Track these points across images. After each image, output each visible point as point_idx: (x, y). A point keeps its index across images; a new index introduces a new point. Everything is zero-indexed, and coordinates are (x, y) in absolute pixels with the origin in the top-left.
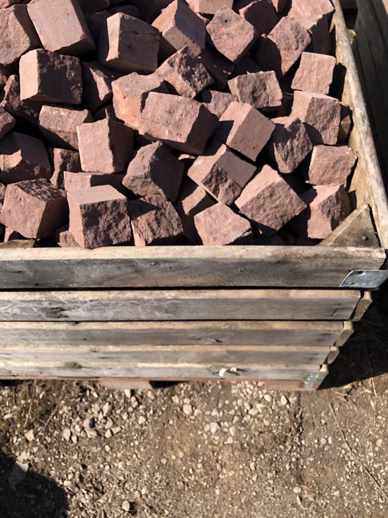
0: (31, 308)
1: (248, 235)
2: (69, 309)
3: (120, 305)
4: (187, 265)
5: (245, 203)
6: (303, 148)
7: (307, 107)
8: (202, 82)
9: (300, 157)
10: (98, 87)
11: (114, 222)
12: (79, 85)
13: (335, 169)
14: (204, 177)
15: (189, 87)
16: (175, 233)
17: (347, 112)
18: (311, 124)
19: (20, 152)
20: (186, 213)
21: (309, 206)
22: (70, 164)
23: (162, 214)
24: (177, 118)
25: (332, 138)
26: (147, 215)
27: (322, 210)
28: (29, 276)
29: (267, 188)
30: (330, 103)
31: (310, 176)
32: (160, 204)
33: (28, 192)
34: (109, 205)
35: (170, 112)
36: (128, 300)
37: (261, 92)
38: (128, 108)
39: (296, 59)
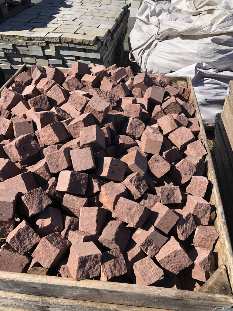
0: (30, 304)
1: (162, 279)
2: (52, 308)
3: (82, 309)
4: (128, 295)
5: (161, 259)
6: (191, 228)
7: (194, 207)
8: (144, 190)
9: (190, 233)
10: (94, 187)
11: (93, 266)
12: (86, 186)
13: (207, 240)
14: (141, 243)
15: (138, 192)
16: (123, 273)
17: (213, 209)
18: (196, 215)
19: (50, 219)
20: (129, 260)
21: (194, 262)
22: (73, 225)
23: (117, 261)
24: (133, 212)
25: (206, 222)
26: (109, 262)
27: (201, 266)
28: (39, 290)
29: (173, 252)
30: (206, 205)
31: (194, 242)
32: (117, 255)
33: (52, 243)
34: (93, 257)
35: (130, 209)
36: (88, 307)
37: (172, 196)
38: (107, 199)
39: (189, 179)
